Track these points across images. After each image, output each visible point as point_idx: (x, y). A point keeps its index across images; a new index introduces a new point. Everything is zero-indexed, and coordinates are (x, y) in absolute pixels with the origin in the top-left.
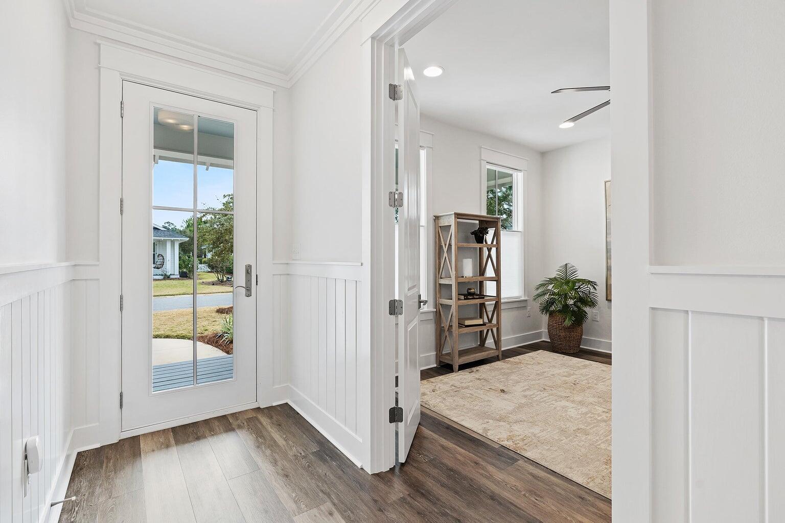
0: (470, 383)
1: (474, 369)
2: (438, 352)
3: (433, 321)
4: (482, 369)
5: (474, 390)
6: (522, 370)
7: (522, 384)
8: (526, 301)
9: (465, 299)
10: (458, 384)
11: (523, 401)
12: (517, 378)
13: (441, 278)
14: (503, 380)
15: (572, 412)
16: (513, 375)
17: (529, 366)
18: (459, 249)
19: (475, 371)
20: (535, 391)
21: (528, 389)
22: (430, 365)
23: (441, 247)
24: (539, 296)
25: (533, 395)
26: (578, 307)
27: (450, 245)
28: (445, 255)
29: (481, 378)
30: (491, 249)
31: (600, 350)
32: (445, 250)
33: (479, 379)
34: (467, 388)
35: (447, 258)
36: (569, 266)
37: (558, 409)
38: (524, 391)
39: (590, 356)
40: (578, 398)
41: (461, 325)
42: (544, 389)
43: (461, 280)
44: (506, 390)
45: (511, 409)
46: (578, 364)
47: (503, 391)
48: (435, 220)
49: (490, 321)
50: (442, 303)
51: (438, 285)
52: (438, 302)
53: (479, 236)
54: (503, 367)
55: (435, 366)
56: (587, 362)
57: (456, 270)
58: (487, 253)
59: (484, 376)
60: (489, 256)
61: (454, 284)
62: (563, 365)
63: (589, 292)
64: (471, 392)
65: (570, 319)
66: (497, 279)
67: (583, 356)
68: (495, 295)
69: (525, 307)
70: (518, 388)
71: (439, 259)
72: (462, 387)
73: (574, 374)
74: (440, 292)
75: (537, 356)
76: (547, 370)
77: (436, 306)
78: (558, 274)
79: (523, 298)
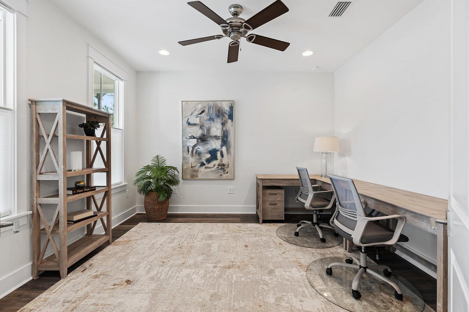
0: (89, 287)
1: (86, 264)
2: (36, 261)
3: (28, 226)
4: (95, 261)
5: (97, 295)
6: (135, 248)
7: (142, 265)
8: (125, 185)
9: (74, 194)
10: (72, 296)
11: (153, 286)
12: (134, 259)
13: (41, 174)
14: (123, 266)
15: (197, 279)
16: (130, 257)
17: (139, 242)
18: (69, 141)
19: (88, 266)
20: (157, 268)
21: (150, 269)
22: (22, 281)
23: (39, 137)
24: (138, 181)
25: (158, 273)
26: (167, 186)
27: (55, 136)
28: (48, 146)
29: (98, 273)
30: (100, 142)
31: (178, 213)
32: (48, 141)
33: (96, 277)
34: (86, 296)
35: (51, 151)
36: (160, 157)
37: (185, 280)
38: (148, 272)
39: (176, 219)
40: (191, 261)
41: (70, 222)
42: (163, 262)
43: (70, 174)
44: (131, 279)
45: (146, 303)
46: (172, 228)
47: (128, 282)
48: (30, 106)
49: (99, 210)
50: (42, 203)
51: (35, 182)
52: (35, 202)
53: (89, 130)
54: (116, 250)
55: (31, 278)
56: (177, 225)
57: (65, 164)
58: (96, 146)
59: (101, 270)
60: (99, 149)
61: (62, 180)
62: (163, 232)
63: (175, 175)
64: (93, 301)
65: (164, 196)
66: (107, 170)
67: (170, 220)
68: (105, 185)
69: (124, 191)
70: (141, 271)
71: (38, 151)
72: (79, 299)
73: (175, 239)
74: (38, 190)
75: (140, 229)
76: (154, 241)
77: (32, 207)
78: (152, 163)
79: (123, 184)
